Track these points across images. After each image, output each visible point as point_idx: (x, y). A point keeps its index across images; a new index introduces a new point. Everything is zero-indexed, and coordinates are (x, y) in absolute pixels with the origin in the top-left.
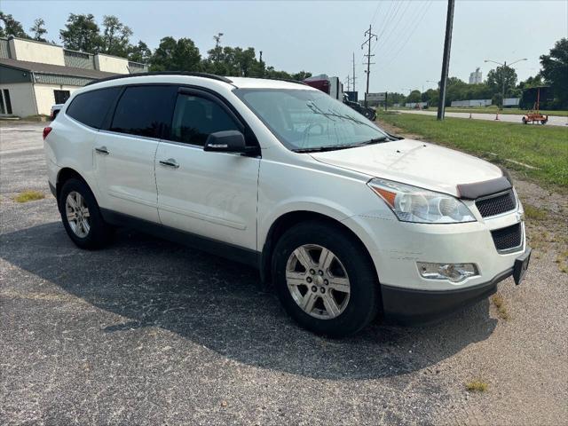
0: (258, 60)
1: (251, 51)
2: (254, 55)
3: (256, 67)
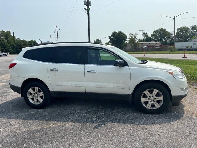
0: (12, 36)
1: (9, 32)
2: (10, 34)
3: (12, 38)
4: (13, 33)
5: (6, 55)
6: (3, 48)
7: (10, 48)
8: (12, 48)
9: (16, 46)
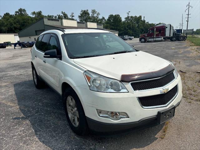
0: (143, 20)
1: (140, 17)
4: (144, 17)
5: (131, 39)
6: (133, 33)
7: (139, 32)
8: (141, 32)
9: (144, 30)
